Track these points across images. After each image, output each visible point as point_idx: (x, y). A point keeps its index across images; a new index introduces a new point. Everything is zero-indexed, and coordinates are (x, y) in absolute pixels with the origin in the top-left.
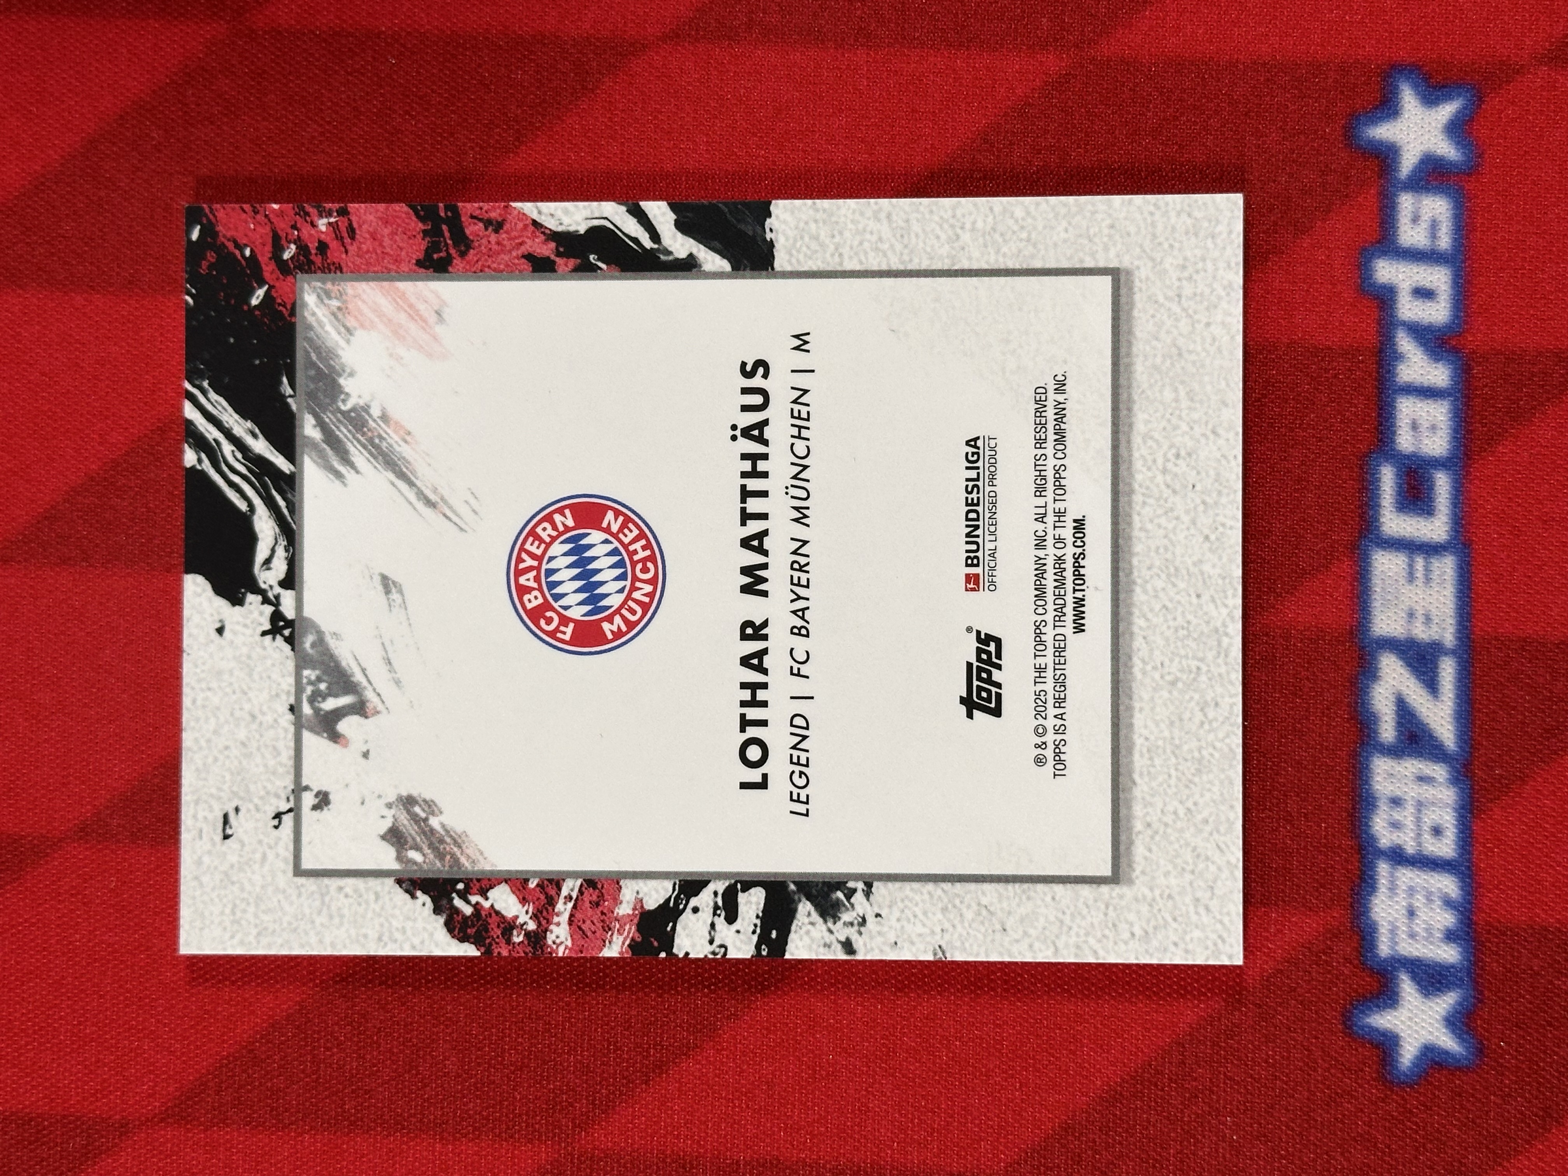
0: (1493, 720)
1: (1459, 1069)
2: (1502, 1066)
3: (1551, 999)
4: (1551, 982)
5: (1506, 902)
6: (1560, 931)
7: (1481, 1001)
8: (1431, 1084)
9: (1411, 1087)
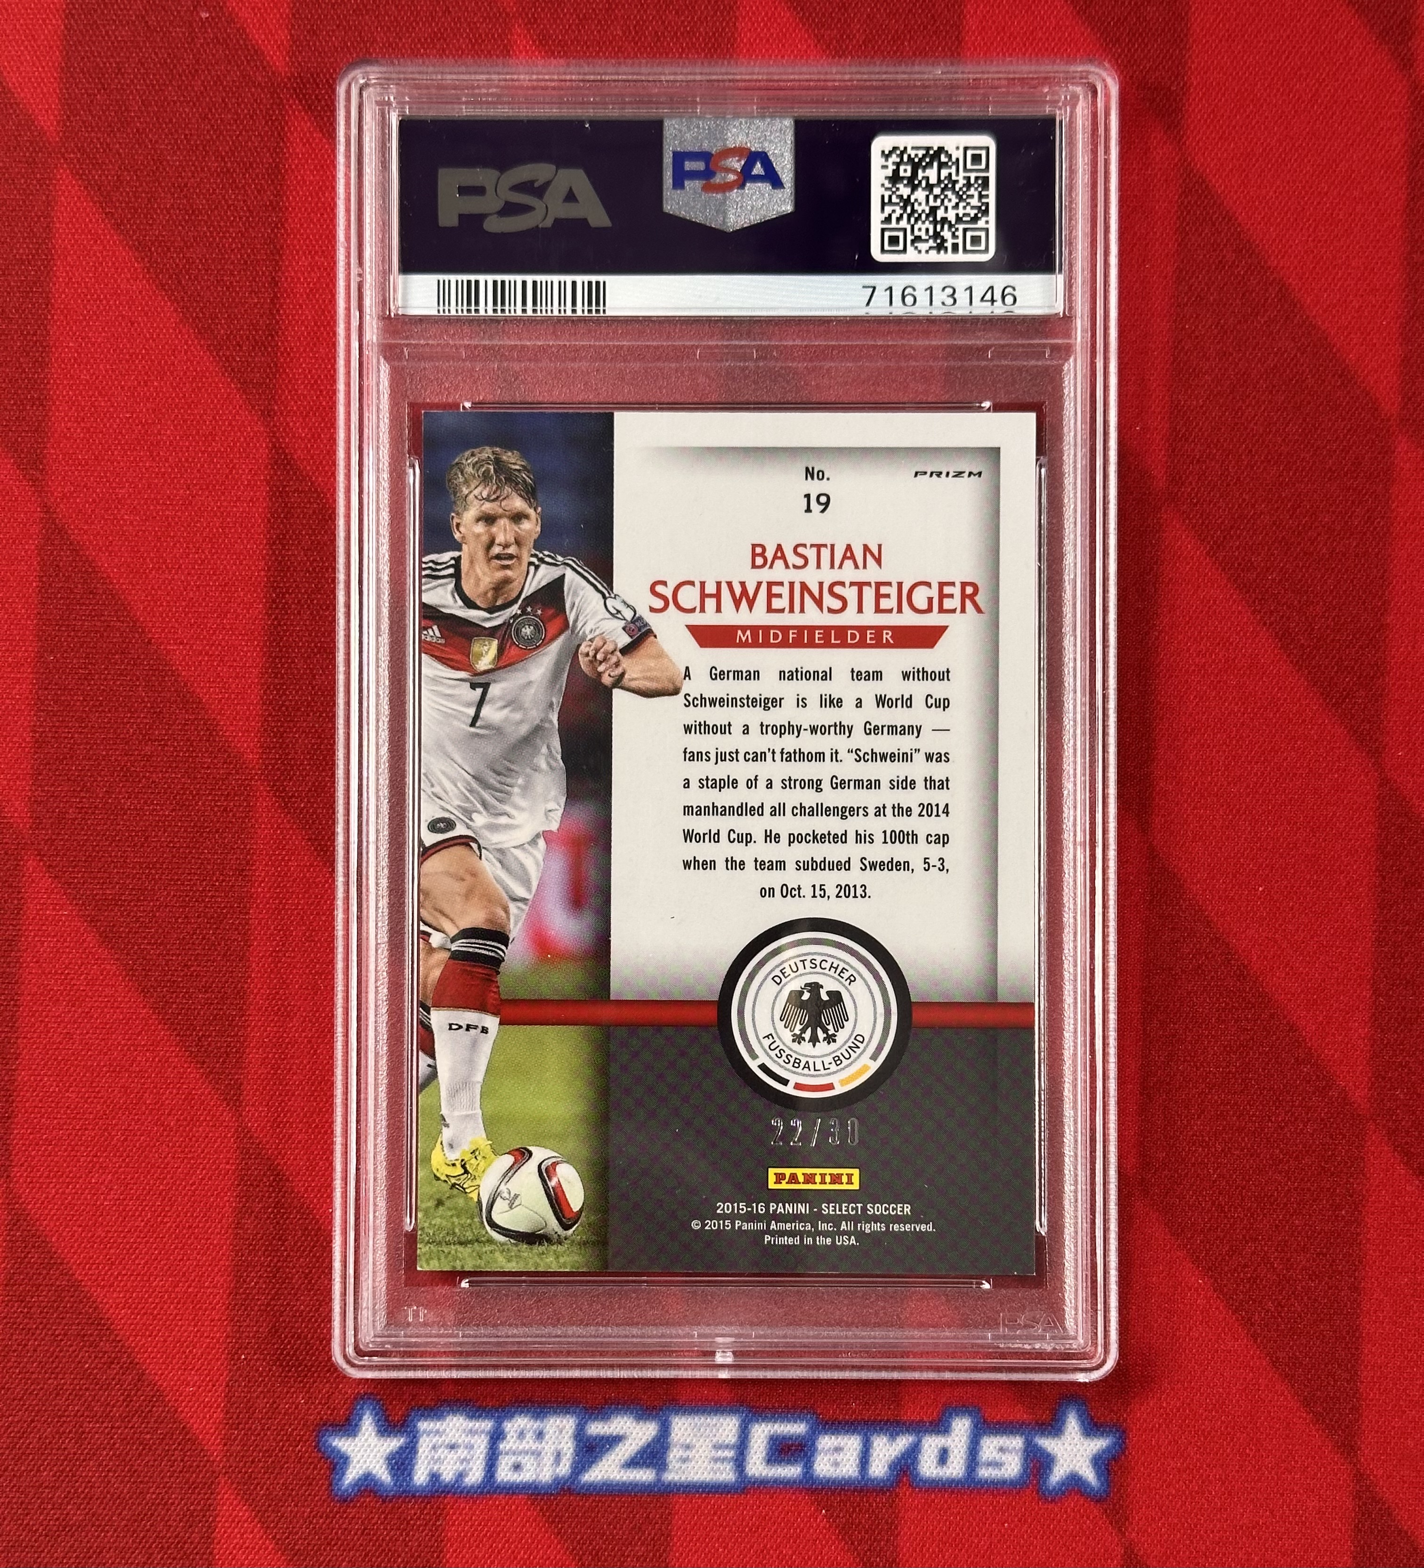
0: (606, 1511)
1: (330, 1485)
2: (334, 1517)
3: (386, 1555)
4: (399, 1556)
5: (463, 1520)
6: (440, 1562)
7: (384, 1502)
8: (319, 1462)
9: (315, 1447)
